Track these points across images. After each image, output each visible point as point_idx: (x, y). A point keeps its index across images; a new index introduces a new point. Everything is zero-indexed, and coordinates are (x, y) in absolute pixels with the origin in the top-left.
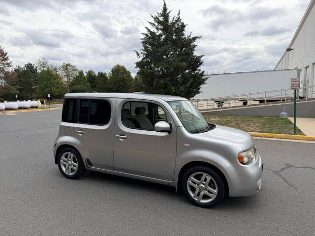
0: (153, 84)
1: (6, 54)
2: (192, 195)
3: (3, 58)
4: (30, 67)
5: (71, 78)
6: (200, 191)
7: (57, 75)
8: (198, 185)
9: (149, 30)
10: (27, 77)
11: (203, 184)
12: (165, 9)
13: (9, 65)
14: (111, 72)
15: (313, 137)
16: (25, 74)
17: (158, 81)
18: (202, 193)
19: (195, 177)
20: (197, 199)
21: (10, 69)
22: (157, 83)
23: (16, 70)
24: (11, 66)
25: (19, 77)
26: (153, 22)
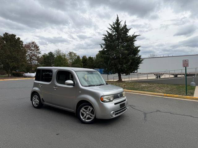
0: (108, 63)
1: (39, 47)
2: (82, 118)
3: (37, 49)
4: (51, 54)
5: (73, 60)
6: (86, 115)
7: (65, 58)
8: (86, 112)
9: (108, 32)
10: (49, 59)
11: (88, 112)
12: (118, 20)
13: (39, 53)
14: (95, 57)
15: (196, 97)
16: (48, 58)
17: (111, 62)
18: (87, 116)
19: (84, 108)
20: (84, 120)
21: (40, 55)
22: (110, 63)
23: (43, 56)
24: (40, 53)
25: (45, 59)
26: (111, 28)
